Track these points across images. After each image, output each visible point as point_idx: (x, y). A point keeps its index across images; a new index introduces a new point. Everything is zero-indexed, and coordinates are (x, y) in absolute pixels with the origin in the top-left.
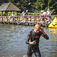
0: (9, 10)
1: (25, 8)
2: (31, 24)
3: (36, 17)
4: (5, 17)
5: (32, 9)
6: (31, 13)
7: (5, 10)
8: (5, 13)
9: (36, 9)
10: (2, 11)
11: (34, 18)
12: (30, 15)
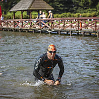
0: (34, 9)
1: (61, 5)
3: (81, 20)
4: (27, 22)
5: (73, 7)
6: (72, 14)
7: (26, 9)
8: (26, 14)
9: (81, 6)
10: (22, 11)
11: (77, 23)
12: (70, 16)
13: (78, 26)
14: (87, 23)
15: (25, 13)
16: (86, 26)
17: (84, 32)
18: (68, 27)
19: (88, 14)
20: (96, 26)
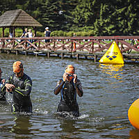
0: (18, 25)
1: (51, 21)
2: (64, 54)
3: (75, 40)
5: (65, 24)
6: (65, 33)
7: (9, 25)
9: (75, 24)
10: (4, 28)
11: (70, 43)
12: (62, 35)
13: (72, 48)
14: (82, 44)
15: (7, 30)
16: (81, 48)
17: (79, 55)
18: (60, 48)
19: (84, 33)
20: (93, 48)
